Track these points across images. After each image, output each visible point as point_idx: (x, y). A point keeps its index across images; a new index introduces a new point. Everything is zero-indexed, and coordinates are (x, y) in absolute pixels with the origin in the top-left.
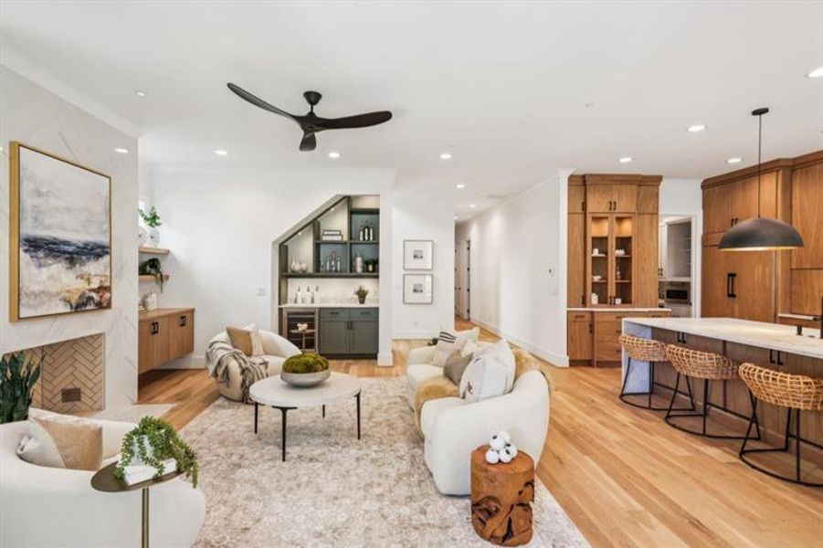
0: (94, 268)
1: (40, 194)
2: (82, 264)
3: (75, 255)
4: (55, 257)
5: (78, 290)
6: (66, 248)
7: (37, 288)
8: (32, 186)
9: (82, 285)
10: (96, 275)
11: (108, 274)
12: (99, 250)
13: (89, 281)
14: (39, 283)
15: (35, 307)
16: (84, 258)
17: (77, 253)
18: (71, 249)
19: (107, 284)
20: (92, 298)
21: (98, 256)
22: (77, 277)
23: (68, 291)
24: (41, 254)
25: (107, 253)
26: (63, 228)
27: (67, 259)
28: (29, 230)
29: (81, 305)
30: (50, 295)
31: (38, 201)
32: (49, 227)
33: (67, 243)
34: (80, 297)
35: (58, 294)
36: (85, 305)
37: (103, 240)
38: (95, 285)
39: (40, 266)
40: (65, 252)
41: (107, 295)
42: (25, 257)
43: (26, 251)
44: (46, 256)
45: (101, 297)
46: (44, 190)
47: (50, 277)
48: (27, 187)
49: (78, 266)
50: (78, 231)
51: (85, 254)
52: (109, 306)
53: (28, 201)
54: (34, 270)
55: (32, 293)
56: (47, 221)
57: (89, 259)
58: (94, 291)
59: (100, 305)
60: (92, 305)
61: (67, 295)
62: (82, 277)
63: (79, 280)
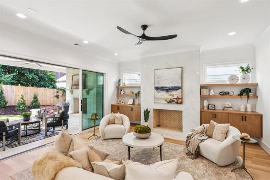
0: (176, 94)
1: (159, 78)
2: (171, 92)
4: (162, 91)
5: (169, 98)
6: (166, 88)
7: (158, 97)
8: (157, 77)
9: (171, 97)
10: (175, 95)
11: (181, 94)
12: (177, 88)
13: (173, 96)
14: (159, 96)
15: (157, 101)
16: (171, 90)
17: (169, 89)
18: (167, 88)
19: (180, 97)
20: (174, 101)
21: (177, 90)
22: (169, 95)
23: (166, 98)
24: (159, 90)
25: (180, 89)
26: (165, 84)
27: (166, 91)
28: (156, 86)
29: (170, 102)
30: (161, 99)
31: (158, 79)
33: (166, 87)
34: (170, 100)
35: (163, 99)
36: (172, 102)
37: (180, 85)
38: (175, 97)
39: (159, 93)
40: (165, 89)
41: (180, 100)
42: (156, 91)
43: (155, 90)
45: (178, 101)
46: (160, 77)
47: (161, 95)
49: (169, 92)
50: (169, 84)
51: (172, 89)
52: (181, 103)
53: (156, 80)
54: (157, 93)
55: (157, 98)
56: (161, 83)
57: (173, 91)
58: (175, 99)
59: (177, 103)
60: (174, 103)
61: (166, 99)
62: (171, 95)
63: (170, 96)
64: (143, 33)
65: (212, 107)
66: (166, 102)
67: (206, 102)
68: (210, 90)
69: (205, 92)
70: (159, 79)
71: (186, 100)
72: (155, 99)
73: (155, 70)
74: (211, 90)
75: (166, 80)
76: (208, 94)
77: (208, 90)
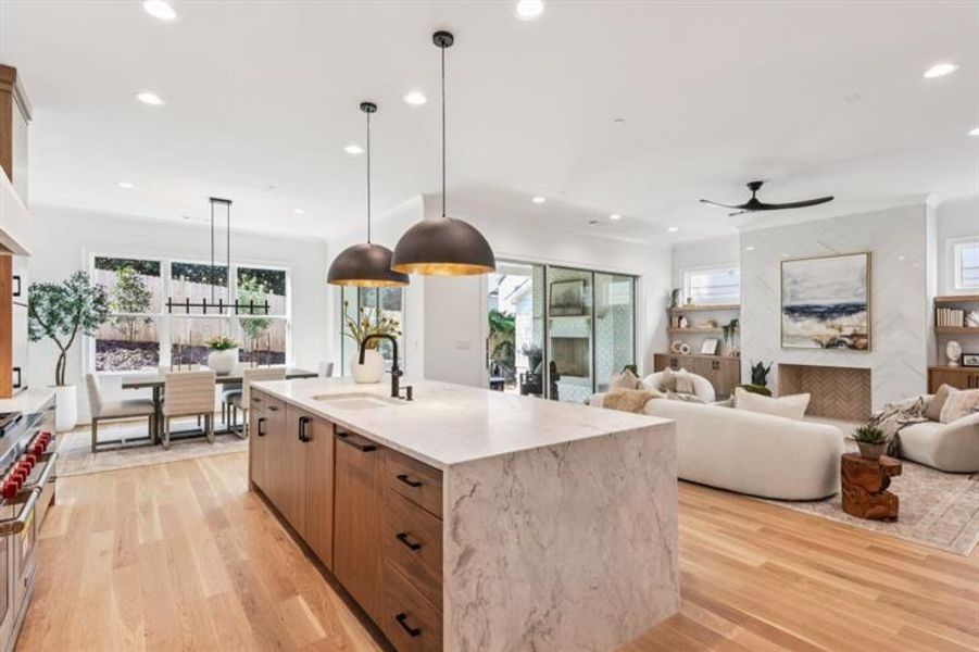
0: (848, 324)
1: (795, 283)
2: (835, 318)
3: (824, 314)
4: (807, 316)
5: (828, 336)
6: (818, 310)
7: (794, 333)
8: (790, 280)
9: (834, 333)
10: (848, 326)
11: (864, 324)
12: (852, 309)
13: (840, 330)
14: (796, 330)
15: (791, 343)
16: (835, 315)
17: (827, 312)
18: (821, 310)
19: (864, 332)
20: (845, 342)
21: (852, 312)
22: (828, 327)
23: (819, 336)
24: (796, 314)
25: (863, 310)
26: (814, 298)
27: (818, 316)
28: (789, 303)
29: (833, 344)
30: (804, 338)
31: (793, 287)
32: (803, 299)
33: (819, 307)
34: (832, 339)
35: (810, 337)
36: (837, 345)
37: (861, 300)
38: (848, 331)
39: (796, 321)
40: (815, 312)
41: (863, 341)
42: (786, 317)
43: (786, 314)
44: (801, 316)
45: (855, 342)
46: (798, 279)
47: (804, 327)
48: (786, 282)
49: (828, 321)
50: (828, 298)
51: (837, 312)
52: (865, 348)
53: (787, 288)
54: (792, 323)
55: (790, 335)
56: (802, 296)
57: (840, 316)
58: (847, 336)
59: (853, 347)
60: (844, 347)
61: (818, 338)
62: (833, 327)
63: (830, 330)
64: (751, 197)
65: (975, 360)
66: (819, 346)
67: (954, 347)
68: (970, 312)
69: (953, 318)
70: (796, 287)
71: (881, 341)
72: (785, 339)
73: (784, 264)
74: (973, 313)
75: (819, 287)
76: (961, 325)
77: (961, 313)
